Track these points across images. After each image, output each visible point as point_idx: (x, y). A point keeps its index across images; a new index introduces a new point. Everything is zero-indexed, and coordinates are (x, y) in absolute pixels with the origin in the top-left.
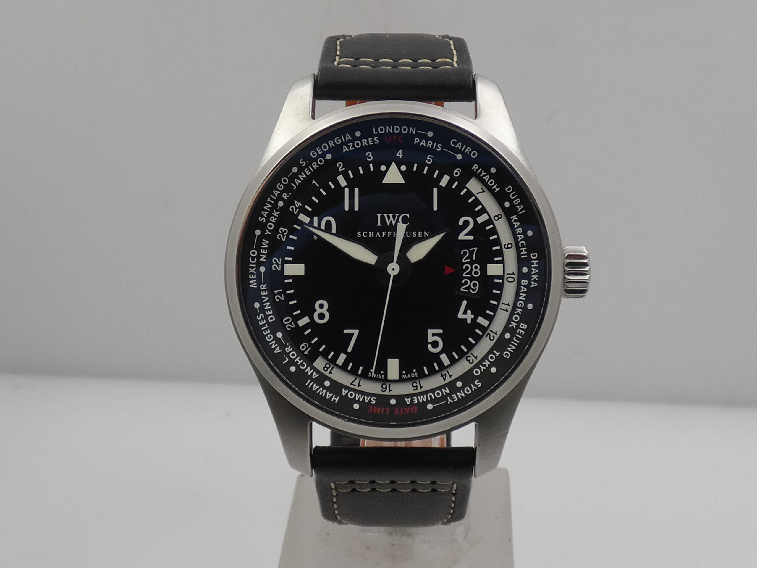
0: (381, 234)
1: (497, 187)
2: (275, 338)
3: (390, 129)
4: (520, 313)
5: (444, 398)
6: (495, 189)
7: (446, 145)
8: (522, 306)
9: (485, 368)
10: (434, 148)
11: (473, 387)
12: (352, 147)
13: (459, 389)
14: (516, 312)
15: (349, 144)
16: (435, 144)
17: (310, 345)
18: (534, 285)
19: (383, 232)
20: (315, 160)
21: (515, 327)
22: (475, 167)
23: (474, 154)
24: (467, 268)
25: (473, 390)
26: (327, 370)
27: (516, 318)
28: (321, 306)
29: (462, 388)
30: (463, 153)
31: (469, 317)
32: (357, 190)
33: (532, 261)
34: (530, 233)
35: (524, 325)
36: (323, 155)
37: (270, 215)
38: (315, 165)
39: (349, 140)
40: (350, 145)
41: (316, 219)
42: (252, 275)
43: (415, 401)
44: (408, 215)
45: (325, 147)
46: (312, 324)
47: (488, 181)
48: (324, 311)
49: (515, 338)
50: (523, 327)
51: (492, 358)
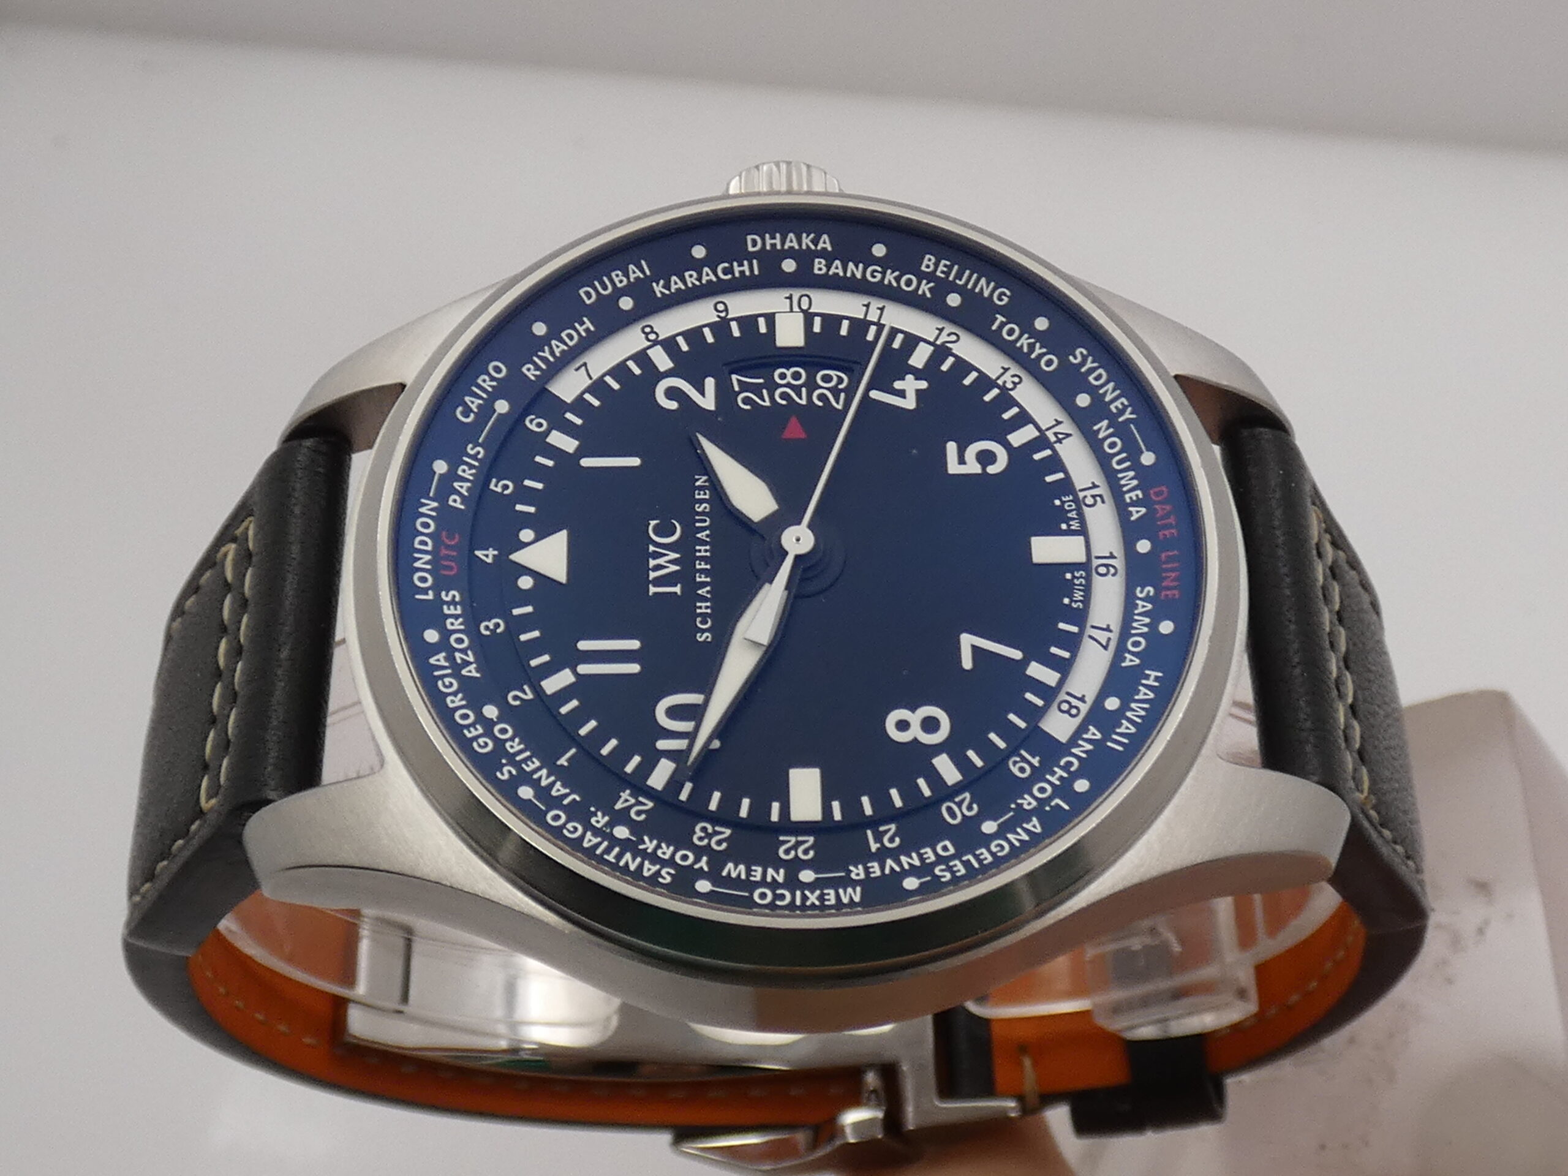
0: (703, 585)
1: (582, 323)
2: (1001, 833)
3: (422, 561)
4: (897, 273)
5: (1121, 430)
6: (587, 330)
7: (471, 433)
8: (879, 269)
9: (1038, 345)
10: (476, 464)
11: (1089, 364)
12: (467, 655)
13: (1098, 399)
14: (895, 284)
15: (459, 661)
16: (466, 459)
17: (1012, 751)
18: (825, 243)
19: (698, 579)
20: (500, 744)
21: (932, 284)
22: (530, 372)
23: (498, 370)
24: (784, 396)
25: (1095, 365)
26: (1076, 707)
27: (909, 283)
28: (903, 725)
29: (1092, 391)
30: (494, 396)
31: (911, 385)
32: (583, 645)
33: (768, 247)
34: (699, 252)
35: (926, 262)
36: (488, 725)
37: (654, 858)
38: (515, 746)
39: (446, 659)
40: (462, 659)
41: (662, 744)
42: (827, 897)
43: (1137, 496)
44: (653, 523)
45: (464, 716)
46: (953, 748)
47: (565, 344)
48: (915, 718)
49: (958, 282)
50: (931, 264)
51: (1011, 332)
